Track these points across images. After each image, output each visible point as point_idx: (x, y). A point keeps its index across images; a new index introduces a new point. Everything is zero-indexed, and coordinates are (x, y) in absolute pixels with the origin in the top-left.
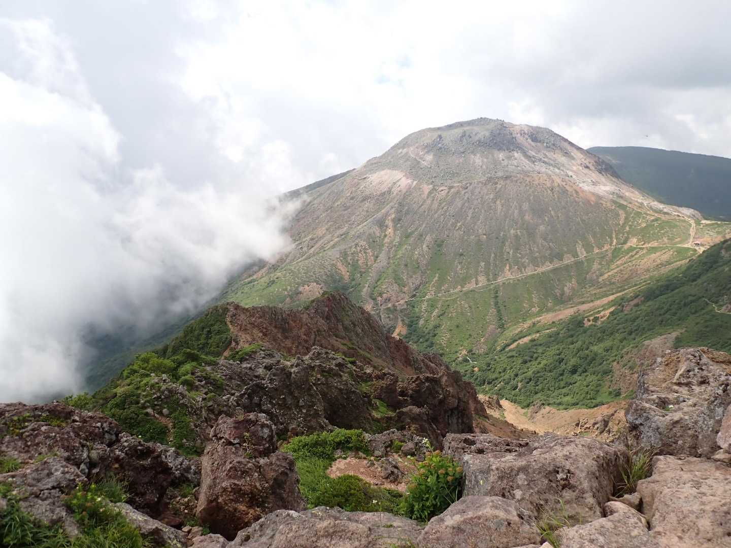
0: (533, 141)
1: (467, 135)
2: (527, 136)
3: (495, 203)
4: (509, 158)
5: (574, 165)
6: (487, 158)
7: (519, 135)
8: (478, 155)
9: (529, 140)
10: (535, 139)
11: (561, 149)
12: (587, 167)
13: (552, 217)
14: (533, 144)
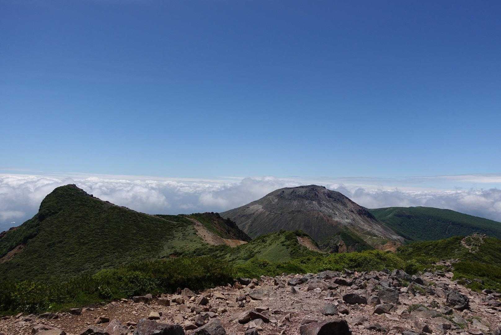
0: (328, 197)
1: (294, 192)
2: (326, 195)
3: (290, 221)
4: (310, 203)
5: (345, 210)
6: (300, 203)
7: (322, 194)
8: (296, 201)
9: (327, 197)
10: (329, 197)
11: (341, 202)
12: (352, 211)
13: (312, 230)
14: (328, 199)
